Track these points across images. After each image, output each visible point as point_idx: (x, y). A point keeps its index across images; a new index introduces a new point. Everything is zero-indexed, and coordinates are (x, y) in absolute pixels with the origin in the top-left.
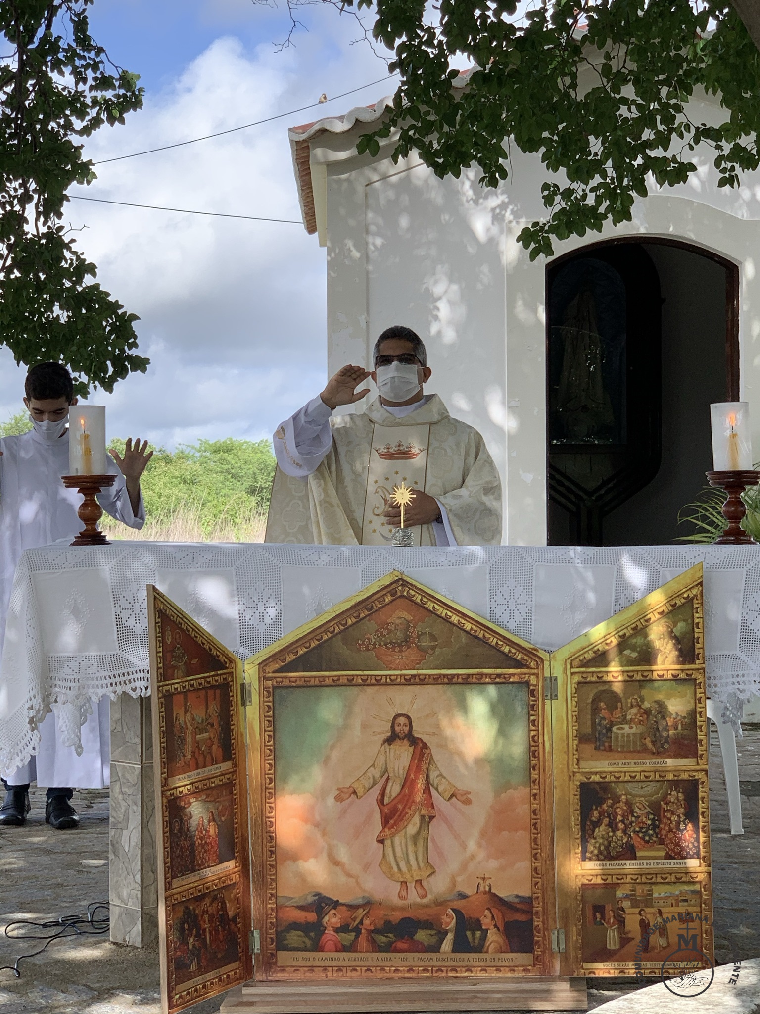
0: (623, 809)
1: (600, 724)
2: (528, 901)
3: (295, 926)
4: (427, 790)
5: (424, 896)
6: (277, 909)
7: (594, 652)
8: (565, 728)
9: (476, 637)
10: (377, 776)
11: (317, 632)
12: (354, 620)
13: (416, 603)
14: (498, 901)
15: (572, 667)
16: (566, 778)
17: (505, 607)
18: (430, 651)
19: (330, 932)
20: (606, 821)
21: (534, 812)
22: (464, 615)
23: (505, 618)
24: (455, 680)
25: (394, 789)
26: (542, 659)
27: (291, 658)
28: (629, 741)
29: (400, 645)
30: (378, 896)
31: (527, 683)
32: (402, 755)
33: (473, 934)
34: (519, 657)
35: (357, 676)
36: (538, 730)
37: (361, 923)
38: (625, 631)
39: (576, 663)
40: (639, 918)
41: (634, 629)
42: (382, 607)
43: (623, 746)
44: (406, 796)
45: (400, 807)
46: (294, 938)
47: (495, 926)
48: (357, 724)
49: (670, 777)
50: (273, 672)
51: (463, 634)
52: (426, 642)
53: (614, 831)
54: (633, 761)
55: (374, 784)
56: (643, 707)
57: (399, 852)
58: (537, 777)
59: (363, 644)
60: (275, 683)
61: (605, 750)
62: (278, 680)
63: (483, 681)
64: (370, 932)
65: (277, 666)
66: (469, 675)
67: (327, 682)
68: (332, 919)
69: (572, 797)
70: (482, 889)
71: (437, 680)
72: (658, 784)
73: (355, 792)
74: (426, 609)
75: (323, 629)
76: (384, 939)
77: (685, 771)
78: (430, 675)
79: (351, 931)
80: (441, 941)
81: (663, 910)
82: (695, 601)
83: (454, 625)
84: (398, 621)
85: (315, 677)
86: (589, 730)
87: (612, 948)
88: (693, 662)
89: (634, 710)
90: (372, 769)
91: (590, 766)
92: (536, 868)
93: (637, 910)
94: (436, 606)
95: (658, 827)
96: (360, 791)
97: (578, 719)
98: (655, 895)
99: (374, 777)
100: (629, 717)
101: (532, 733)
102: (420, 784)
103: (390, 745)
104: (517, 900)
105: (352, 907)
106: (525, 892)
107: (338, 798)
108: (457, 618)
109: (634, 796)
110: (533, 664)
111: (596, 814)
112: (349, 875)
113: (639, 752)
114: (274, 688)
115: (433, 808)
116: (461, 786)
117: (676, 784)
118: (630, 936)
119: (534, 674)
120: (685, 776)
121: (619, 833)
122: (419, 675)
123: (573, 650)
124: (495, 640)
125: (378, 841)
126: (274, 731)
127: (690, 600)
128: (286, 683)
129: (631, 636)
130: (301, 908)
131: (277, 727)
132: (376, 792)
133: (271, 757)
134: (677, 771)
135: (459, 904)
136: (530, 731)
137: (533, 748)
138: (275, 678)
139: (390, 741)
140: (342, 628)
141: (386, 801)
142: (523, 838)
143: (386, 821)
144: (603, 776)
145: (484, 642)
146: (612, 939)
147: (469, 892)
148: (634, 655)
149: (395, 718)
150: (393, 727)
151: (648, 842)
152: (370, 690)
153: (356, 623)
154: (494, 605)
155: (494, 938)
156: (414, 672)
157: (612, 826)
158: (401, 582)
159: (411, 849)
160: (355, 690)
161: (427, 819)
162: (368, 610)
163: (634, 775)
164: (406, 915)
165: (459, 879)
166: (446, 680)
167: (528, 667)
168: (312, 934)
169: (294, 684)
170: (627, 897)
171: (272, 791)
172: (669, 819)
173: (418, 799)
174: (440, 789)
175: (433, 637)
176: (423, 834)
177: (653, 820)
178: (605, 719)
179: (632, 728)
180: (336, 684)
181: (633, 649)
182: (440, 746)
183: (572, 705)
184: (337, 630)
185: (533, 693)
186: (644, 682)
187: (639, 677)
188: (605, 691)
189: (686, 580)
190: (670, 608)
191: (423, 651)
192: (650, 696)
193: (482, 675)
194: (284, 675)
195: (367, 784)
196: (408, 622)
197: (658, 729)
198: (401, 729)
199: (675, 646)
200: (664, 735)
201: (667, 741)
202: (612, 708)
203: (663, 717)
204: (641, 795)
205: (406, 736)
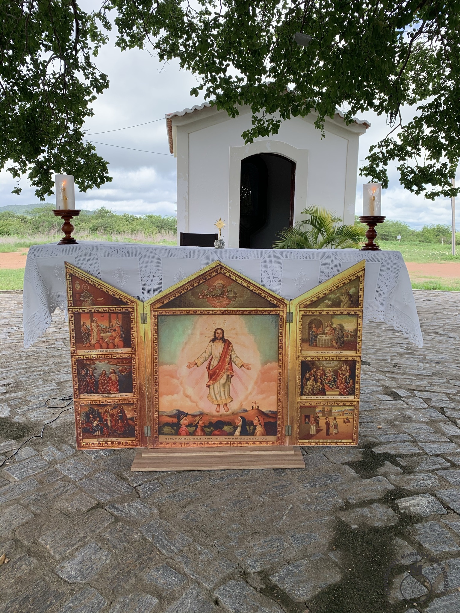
1: (312, 334)
2: (275, 413)
3: (167, 424)
4: (230, 363)
5: (228, 410)
6: (159, 417)
7: (311, 301)
8: (295, 336)
9: (255, 293)
10: (207, 357)
11: (180, 289)
12: (197, 284)
13: (227, 276)
14: (261, 413)
15: (300, 308)
16: (295, 359)
17: (268, 279)
18: (233, 299)
19: (183, 427)
20: (313, 378)
21: (280, 374)
22: (250, 283)
23: (268, 284)
24: (245, 313)
25: (215, 363)
26: (286, 304)
27: (166, 301)
28: (325, 343)
29: (219, 296)
30: (206, 411)
31: (279, 315)
32: (219, 347)
33: (250, 428)
34: (275, 302)
35: (198, 310)
36: (283, 337)
37: (198, 423)
38: (326, 291)
39: (302, 306)
40: (325, 421)
41: (331, 290)
42: (211, 278)
43: (322, 345)
44: (220, 366)
45: (217, 371)
46: (167, 429)
47: (260, 424)
48: (198, 333)
49: (343, 359)
50: (158, 308)
51: (249, 292)
52: (231, 295)
53: (316, 383)
54: (326, 352)
55: (206, 360)
56: (333, 327)
57: (216, 392)
60: (158, 313)
61: (314, 346)
63: (258, 313)
64: (202, 427)
65: (159, 305)
66: (251, 311)
67: (184, 313)
68: (185, 421)
69: (297, 367)
70: (254, 408)
71: (236, 313)
72: (338, 362)
73: (196, 364)
74: (232, 279)
75: (182, 288)
76: (208, 430)
77: (350, 356)
78: (233, 311)
79: (194, 426)
80: (235, 430)
81: (336, 417)
82: (361, 278)
83: (245, 287)
84: (218, 285)
85: (178, 311)
86: (307, 337)
87: (313, 433)
88: (358, 307)
89: (328, 328)
90: (204, 353)
91: (305, 353)
92: (279, 399)
93: (325, 418)
94: (237, 278)
95: (336, 381)
96: (199, 364)
97: (302, 332)
98: (333, 411)
99: (205, 357)
100: (326, 331)
101: (280, 338)
102: (227, 360)
104: (270, 413)
105: (194, 416)
106: (274, 409)
107: (189, 367)
108: (246, 284)
109: (326, 367)
110: (281, 306)
111: (308, 375)
112: (192, 401)
113: (330, 347)
114: (158, 315)
115: (233, 371)
116: (246, 362)
117: (346, 362)
118: (321, 428)
119: (282, 311)
120: (350, 359)
121: (318, 384)
122: (228, 310)
123: (301, 300)
124: (264, 294)
125: (207, 386)
126: (158, 336)
127: (358, 278)
128: (164, 313)
129: (329, 294)
130: (170, 416)
131: (159, 333)
132: (206, 364)
133: (157, 348)
134: (346, 357)
135: (244, 414)
136: (279, 337)
137: (280, 345)
138: (159, 311)
139: (213, 341)
140: (191, 288)
141: (211, 368)
142: (274, 385)
143: (210, 377)
144: (312, 358)
145: (259, 295)
146: (313, 430)
147: (248, 409)
148: (330, 303)
149: (216, 330)
150: (215, 334)
151: (331, 388)
152: (204, 317)
154: (263, 277)
155: (259, 429)
156: (225, 309)
157: (316, 381)
158: (220, 266)
159: (222, 390)
160: (197, 317)
161: (230, 376)
162: (204, 279)
163: (326, 357)
164: (219, 419)
165: (244, 403)
166: (240, 313)
167: (279, 307)
168: (175, 428)
169: (168, 314)
170: (320, 412)
171: (157, 363)
172: (342, 378)
173: (226, 367)
174: (236, 363)
175: (235, 293)
176: (228, 383)
177: (334, 378)
178: (314, 332)
179: (326, 336)
180: (188, 314)
181: (329, 300)
182: (237, 343)
183: (299, 325)
184: (189, 289)
185: (281, 319)
186: (334, 315)
187: (332, 313)
188: (315, 319)
189: (358, 268)
190: (349, 281)
191: (230, 299)
192: (336, 322)
193: (257, 311)
194: (163, 309)
195: (202, 360)
196: (223, 285)
197: (339, 337)
198: (219, 335)
199: (350, 299)
200: (342, 339)
201: (343, 343)
202: (318, 327)
203: (342, 332)
204: (329, 367)
205: (221, 338)
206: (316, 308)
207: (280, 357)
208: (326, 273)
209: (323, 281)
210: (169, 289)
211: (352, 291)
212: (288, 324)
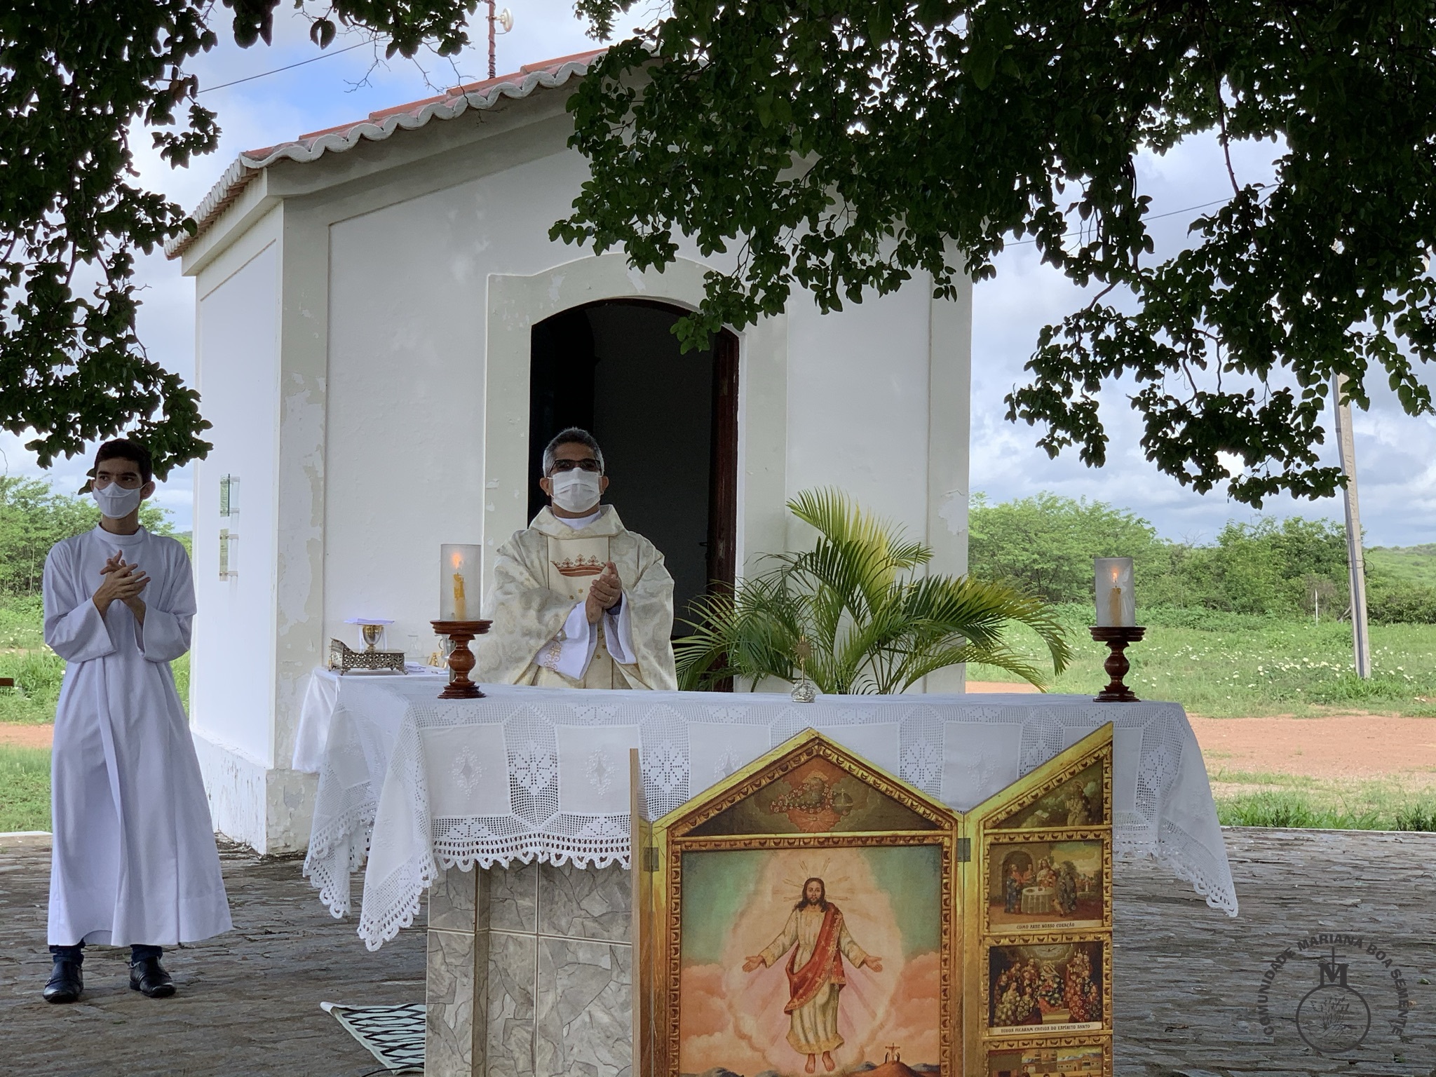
0: (1030, 972)
1: (1010, 886)
2: (935, 1070)
4: (837, 958)
5: (832, 1068)
7: (1007, 813)
8: (976, 890)
9: (891, 798)
10: (787, 943)
11: (730, 793)
12: (769, 781)
13: (832, 763)
14: (906, 1072)
15: (985, 828)
16: (976, 943)
17: (915, 766)
18: (844, 813)
20: (1014, 985)
21: (944, 978)
22: (880, 776)
23: (915, 778)
24: (869, 842)
25: (804, 957)
26: (956, 821)
27: (701, 821)
28: (1038, 904)
29: (815, 807)
30: (785, 1069)
31: (941, 845)
32: (813, 921)
34: (933, 818)
35: (770, 839)
36: (950, 894)
38: (1038, 791)
39: (989, 824)
41: (1046, 789)
42: (797, 767)
43: (1032, 908)
44: (815, 965)
45: (810, 975)
48: (768, 889)
49: (1076, 939)
50: (683, 836)
51: (878, 795)
52: (841, 803)
53: (1021, 996)
54: (1041, 924)
55: (784, 951)
56: (1053, 868)
57: (807, 1024)
58: (948, 941)
59: (777, 805)
60: (684, 848)
61: (1014, 913)
62: (687, 844)
63: (897, 843)
65: (686, 830)
66: (882, 838)
67: (739, 845)
69: (982, 961)
70: (890, 1059)
71: (850, 843)
72: (1065, 947)
73: (764, 961)
74: (843, 769)
75: (734, 791)
77: (1090, 933)
78: (844, 838)
81: (1066, 1073)
82: (1105, 761)
83: (870, 786)
84: (813, 782)
85: (726, 841)
88: (1101, 822)
89: (1044, 872)
90: (782, 936)
91: (998, 929)
92: (944, 1036)
93: (1042, 1075)
94: (853, 767)
95: (1064, 990)
96: (769, 961)
97: (990, 882)
98: (1059, 1059)
99: (784, 945)
100: (1038, 879)
101: (945, 897)
102: (832, 949)
103: (801, 911)
104: (925, 1069)
106: (933, 1060)
107: (747, 968)
108: (873, 778)
109: (1042, 959)
110: (947, 826)
112: (754, 1049)
113: (1048, 914)
114: (683, 852)
115: (843, 976)
116: (872, 953)
117: (1081, 946)
119: (947, 836)
120: (1090, 938)
121: (1026, 998)
122: (833, 838)
123: (987, 811)
124: (910, 801)
125: (786, 1012)
127: (1099, 760)
128: (696, 847)
129: (1044, 796)
131: (684, 893)
132: (785, 960)
133: (678, 925)
134: (1082, 934)
136: (942, 894)
137: (944, 912)
138: (685, 842)
139: (801, 906)
140: (755, 789)
141: (796, 969)
142: (932, 1005)
143: (794, 991)
144: (1013, 939)
145: (899, 802)
147: (876, 1063)
148: (1046, 815)
149: (807, 883)
150: (804, 892)
151: (1053, 1005)
152: (782, 854)
153: (770, 783)
154: (904, 764)
156: (828, 835)
157: (1021, 991)
158: (818, 741)
159: (819, 1019)
160: (766, 855)
161: (837, 987)
162: (783, 770)
163: (1041, 937)
165: (868, 1049)
166: (860, 843)
167: (942, 829)
169: (704, 848)
170: (1032, 1062)
171: (678, 962)
172: (1074, 982)
173: (828, 967)
174: (851, 956)
175: (849, 799)
176: (832, 1003)
177: (1059, 983)
178: (1015, 881)
179: (1040, 890)
180: (747, 848)
181: (1045, 810)
182: (852, 911)
183: (984, 867)
184: (750, 791)
185: (946, 855)
186: (1053, 843)
187: (1049, 838)
188: (1015, 852)
189: (1097, 739)
190: (1081, 768)
191: (838, 812)
192: (1060, 857)
193: (896, 837)
194: (693, 838)
195: (777, 952)
196: (824, 783)
197: (1066, 890)
198: (813, 894)
199: (1085, 806)
200: (1072, 896)
201: (1074, 903)
202: (1022, 870)
203: (1072, 879)
204: (1048, 958)
205: (818, 901)
206: (1018, 827)
207: (945, 940)
208: (1034, 751)
209: (1028, 770)
210: (708, 793)
211: (1089, 789)
212: (960, 864)
